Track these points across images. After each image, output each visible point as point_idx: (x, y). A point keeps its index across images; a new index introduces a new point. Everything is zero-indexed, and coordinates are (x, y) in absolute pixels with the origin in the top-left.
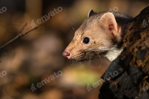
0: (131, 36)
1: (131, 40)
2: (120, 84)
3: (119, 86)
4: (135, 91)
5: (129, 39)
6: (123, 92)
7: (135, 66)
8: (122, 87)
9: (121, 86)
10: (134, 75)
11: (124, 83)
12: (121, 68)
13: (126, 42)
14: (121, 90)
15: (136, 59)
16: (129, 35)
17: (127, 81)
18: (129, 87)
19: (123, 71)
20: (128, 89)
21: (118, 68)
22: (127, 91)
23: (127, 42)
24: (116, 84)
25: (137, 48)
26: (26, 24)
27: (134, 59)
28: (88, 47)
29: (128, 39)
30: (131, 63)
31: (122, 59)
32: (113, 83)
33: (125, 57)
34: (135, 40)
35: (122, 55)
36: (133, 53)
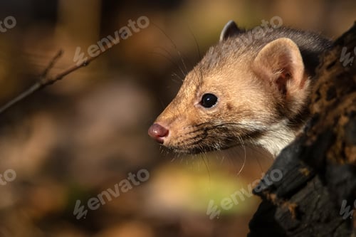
0: (331, 84)
1: (331, 94)
2: (303, 209)
3: (299, 213)
4: (340, 227)
5: (325, 93)
6: (311, 230)
7: (342, 162)
8: (308, 218)
9: (303, 214)
10: (338, 185)
11: (314, 206)
12: (304, 168)
13: (317, 100)
14: (306, 225)
15: (344, 145)
16: (326, 83)
17: (319, 200)
18: (325, 217)
19: (310, 174)
20: (323, 220)
21: (298, 166)
22: (320, 227)
23: (320, 101)
24: (290, 209)
25: (346, 114)
26: (60, 54)
27: (339, 144)
28: (211, 115)
29: (323, 92)
30: (330, 156)
31: (309, 143)
32: (285, 205)
33: (314, 138)
34: (342, 94)
35: (308, 134)
36: (335, 130)
